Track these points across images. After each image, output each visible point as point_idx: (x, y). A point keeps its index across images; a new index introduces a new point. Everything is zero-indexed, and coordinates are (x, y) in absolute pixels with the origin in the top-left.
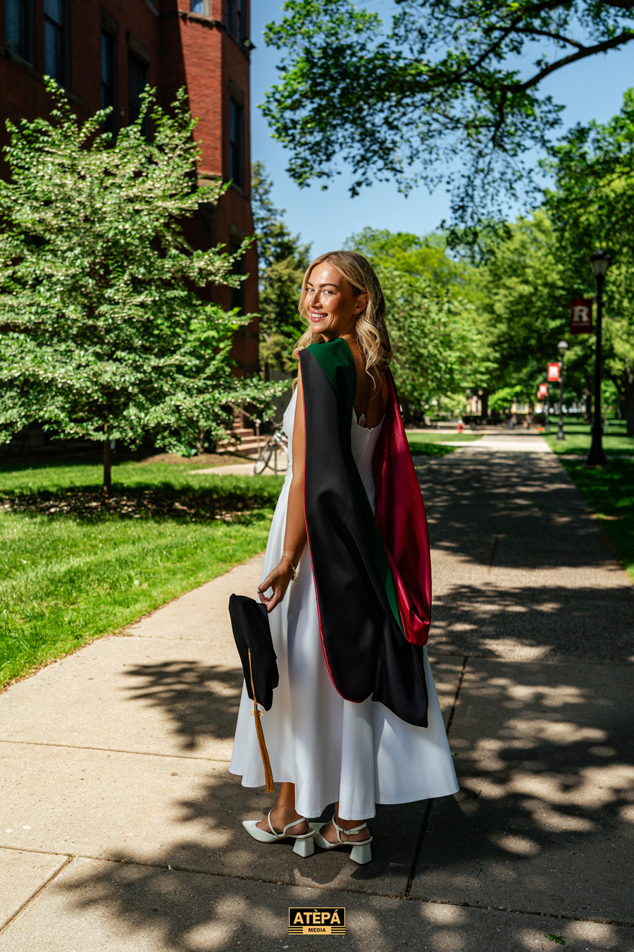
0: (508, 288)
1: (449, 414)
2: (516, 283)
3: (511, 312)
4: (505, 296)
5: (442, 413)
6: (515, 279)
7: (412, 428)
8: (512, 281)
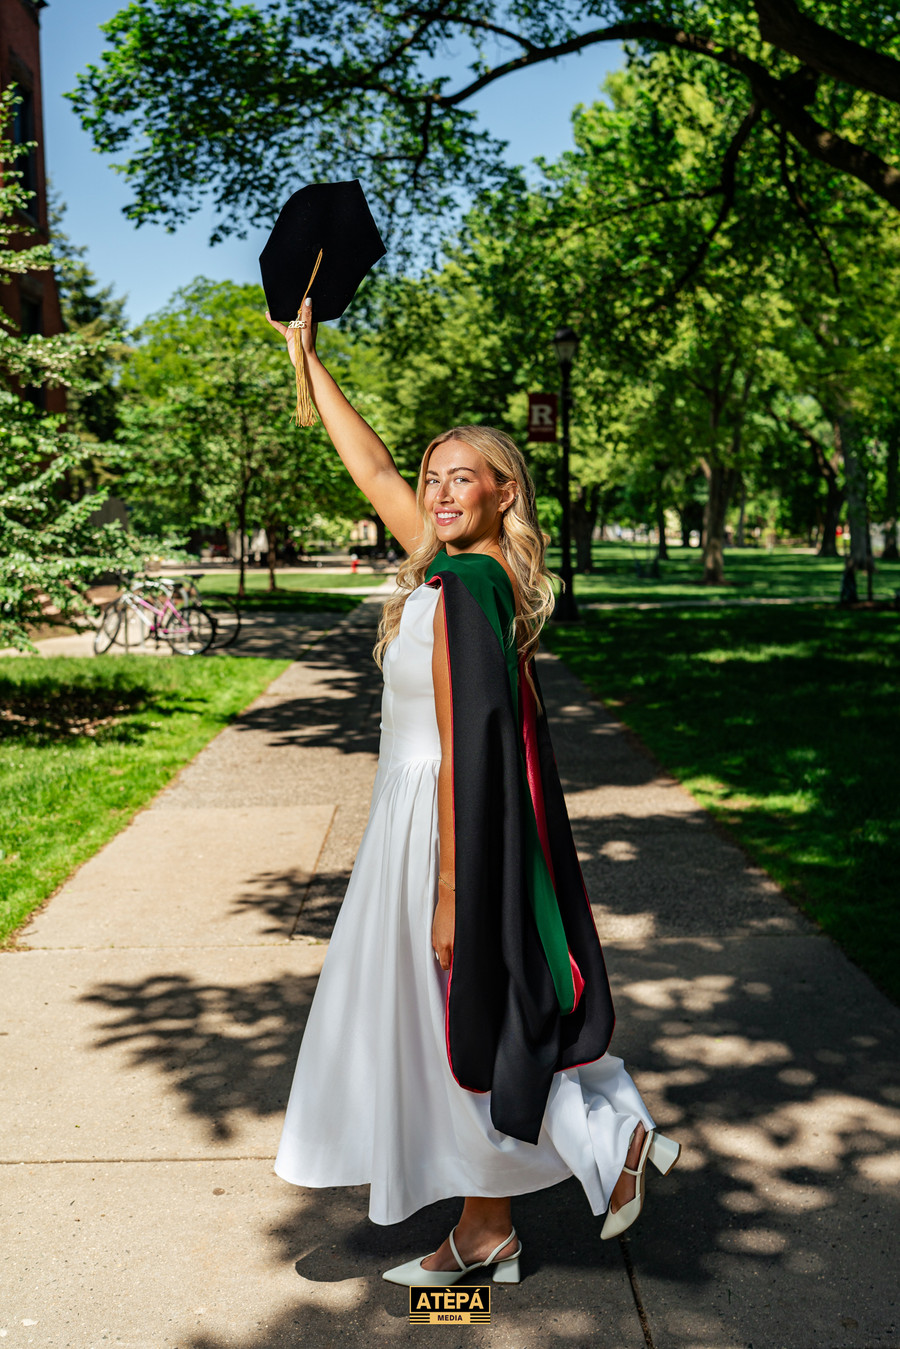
0: (417, 369)
1: (328, 544)
2: (427, 362)
3: (422, 403)
4: (413, 381)
5: (320, 543)
6: (426, 357)
7: (282, 566)
8: (420, 359)
